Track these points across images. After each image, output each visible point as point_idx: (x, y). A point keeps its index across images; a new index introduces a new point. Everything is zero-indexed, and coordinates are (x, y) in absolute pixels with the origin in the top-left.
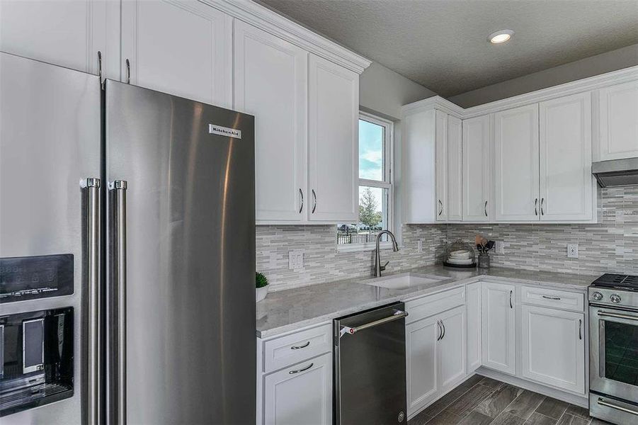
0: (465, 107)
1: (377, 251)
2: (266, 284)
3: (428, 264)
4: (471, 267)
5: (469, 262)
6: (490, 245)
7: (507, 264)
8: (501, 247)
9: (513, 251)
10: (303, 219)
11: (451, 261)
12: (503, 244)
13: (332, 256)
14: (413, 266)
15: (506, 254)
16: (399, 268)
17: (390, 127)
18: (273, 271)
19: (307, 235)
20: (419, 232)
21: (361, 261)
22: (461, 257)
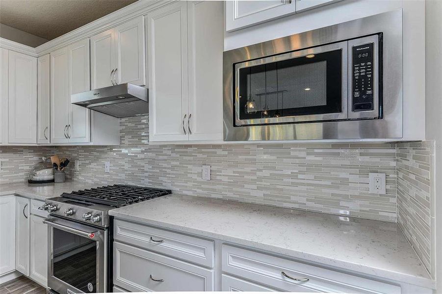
3: (14, 181)
6: (64, 163)
7: (81, 179)
11: (35, 178)
12: (78, 163)
15: (80, 171)
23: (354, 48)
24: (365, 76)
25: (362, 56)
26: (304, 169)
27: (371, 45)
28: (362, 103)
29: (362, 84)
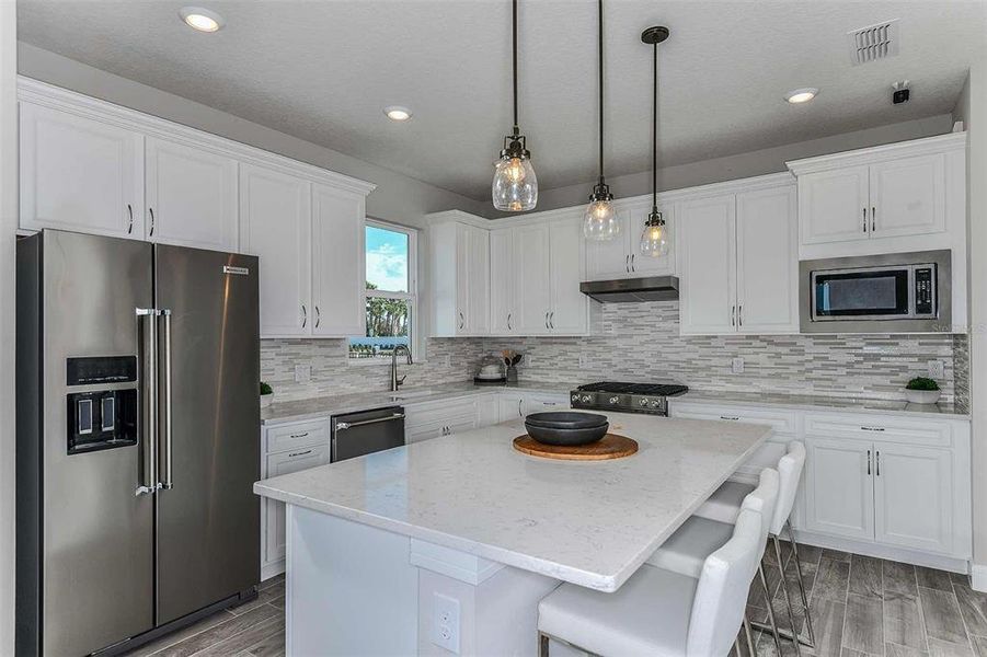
0: (490, 219)
1: (394, 365)
2: (271, 392)
3: (458, 380)
4: (502, 381)
5: (498, 376)
6: (517, 359)
7: (534, 378)
8: (529, 361)
9: (539, 363)
10: (308, 333)
11: (482, 376)
12: (531, 358)
13: (343, 369)
14: (440, 381)
15: (533, 368)
16: (422, 384)
17: (414, 233)
18: (278, 383)
19: (314, 350)
20: (446, 346)
21: (377, 375)
22: (491, 372)
23: (917, 270)
24: (925, 290)
25: (922, 276)
26: (861, 359)
27: (930, 270)
28: (923, 308)
29: (922, 295)
